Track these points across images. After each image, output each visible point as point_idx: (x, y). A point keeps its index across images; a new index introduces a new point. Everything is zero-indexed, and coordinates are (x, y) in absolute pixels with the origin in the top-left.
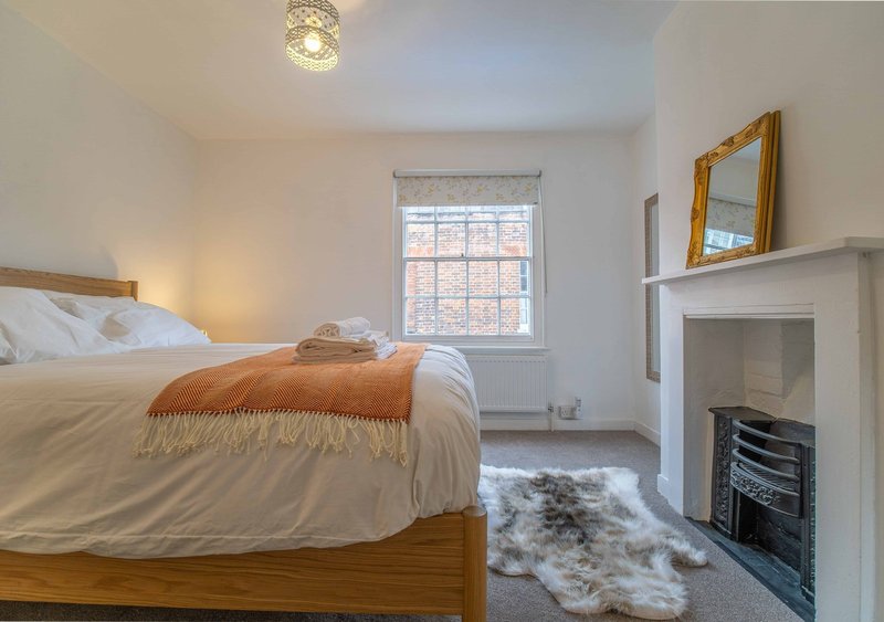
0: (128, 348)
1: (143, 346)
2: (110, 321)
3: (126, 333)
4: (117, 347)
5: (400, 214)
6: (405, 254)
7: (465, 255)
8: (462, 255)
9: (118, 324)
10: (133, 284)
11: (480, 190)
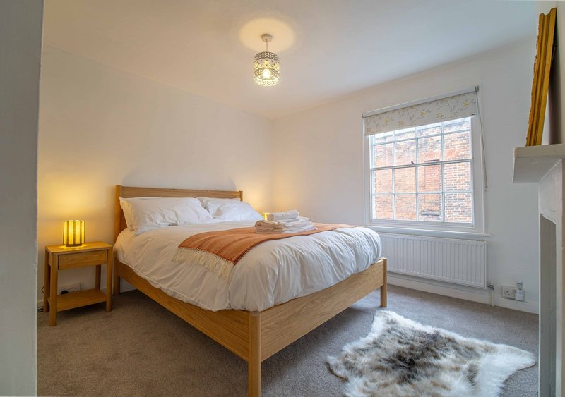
0: (221, 221)
1: (227, 220)
2: (219, 210)
3: (221, 215)
4: (217, 221)
5: (367, 141)
6: (372, 166)
7: (415, 163)
8: (412, 163)
9: (220, 211)
10: (241, 192)
11: (423, 114)
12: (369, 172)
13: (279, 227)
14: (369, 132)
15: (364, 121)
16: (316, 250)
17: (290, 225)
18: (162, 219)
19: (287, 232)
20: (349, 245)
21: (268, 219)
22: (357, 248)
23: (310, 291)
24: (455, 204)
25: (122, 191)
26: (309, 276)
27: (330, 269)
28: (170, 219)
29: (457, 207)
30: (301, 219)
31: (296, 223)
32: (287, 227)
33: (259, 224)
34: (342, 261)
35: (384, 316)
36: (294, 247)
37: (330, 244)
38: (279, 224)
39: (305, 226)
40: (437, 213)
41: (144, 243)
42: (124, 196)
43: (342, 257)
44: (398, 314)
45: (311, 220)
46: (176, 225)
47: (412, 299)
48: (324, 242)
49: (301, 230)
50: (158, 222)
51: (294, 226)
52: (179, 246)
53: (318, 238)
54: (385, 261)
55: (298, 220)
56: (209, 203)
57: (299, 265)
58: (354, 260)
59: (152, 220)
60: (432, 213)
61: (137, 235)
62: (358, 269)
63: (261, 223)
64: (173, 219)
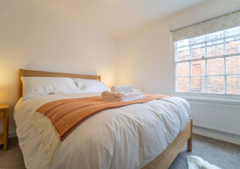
5: (173, 45)
6: (177, 60)
7: (204, 57)
8: (203, 57)
9: (85, 86)
10: (100, 77)
11: (212, 25)
12: (174, 64)
13: (118, 96)
14: (175, 40)
15: (171, 33)
16: (152, 118)
17: (127, 95)
18: (43, 90)
19: (125, 100)
20: (175, 111)
21: (111, 90)
22: (181, 114)
23: (147, 162)
24: (208, 86)
25: (24, 73)
26: (147, 148)
27: (164, 136)
28: (49, 90)
29: (209, 88)
30: (135, 91)
31: (131, 93)
32: (125, 96)
33: (104, 94)
34: (172, 127)
35: (195, 162)
36: (131, 116)
37: (162, 112)
38: (119, 94)
39: (138, 95)
40: (199, 90)
41: (24, 106)
42: (25, 76)
43: (172, 123)
44: (204, 160)
45: (142, 91)
46: (54, 94)
47: (207, 144)
48: (157, 110)
49: (136, 99)
50: (40, 91)
51: (130, 96)
52: (36, 111)
53: (151, 106)
54: (192, 120)
55: (133, 91)
56: (78, 81)
57: (137, 136)
58: (179, 124)
59: (36, 91)
60: (196, 90)
61: (24, 100)
62: (180, 130)
63: (106, 93)
64: (52, 90)
